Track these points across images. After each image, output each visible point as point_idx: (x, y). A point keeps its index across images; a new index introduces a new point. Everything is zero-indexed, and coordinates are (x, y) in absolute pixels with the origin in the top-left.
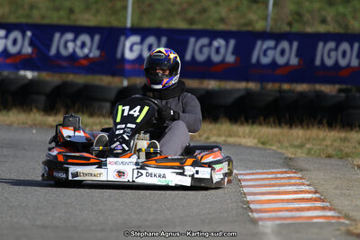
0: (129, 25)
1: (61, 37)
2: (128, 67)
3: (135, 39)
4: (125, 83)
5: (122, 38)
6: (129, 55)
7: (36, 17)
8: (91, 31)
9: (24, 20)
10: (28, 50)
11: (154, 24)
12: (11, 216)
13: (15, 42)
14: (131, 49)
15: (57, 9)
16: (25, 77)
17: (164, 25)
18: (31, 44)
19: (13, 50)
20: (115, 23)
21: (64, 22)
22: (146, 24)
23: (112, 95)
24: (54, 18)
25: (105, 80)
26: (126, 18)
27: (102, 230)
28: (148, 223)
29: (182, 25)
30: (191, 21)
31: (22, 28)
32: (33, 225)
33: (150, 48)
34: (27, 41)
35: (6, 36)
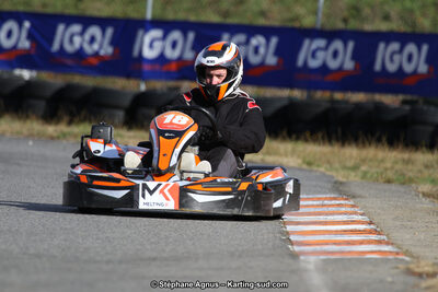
0: (149, 16)
2: (146, 67)
3: (156, 33)
4: (143, 87)
5: (140, 33)
6: (149, 53)
7: (36, 5)
8: (103, 23)
9: (21, 8)
10: (25, 44)
11: (181, 16)
13: (9, 34)
14: (150, 45)
16: (21, 78)
17: (193, 18)
18: (30, 36)
19: (7, 44)
20: (132, 13)
21: (71, 11)
22: (170, 16)
23: (126, 102)
24: (58, 6)
25: (118, 83)
26: (145, 8)
28: (165, 255)
29: (215, 18)
30: (226, 14)
31: (19, 17)
32: (25, 254)
33: (174, 45)
34: (24, 34)
35: (1, 28)
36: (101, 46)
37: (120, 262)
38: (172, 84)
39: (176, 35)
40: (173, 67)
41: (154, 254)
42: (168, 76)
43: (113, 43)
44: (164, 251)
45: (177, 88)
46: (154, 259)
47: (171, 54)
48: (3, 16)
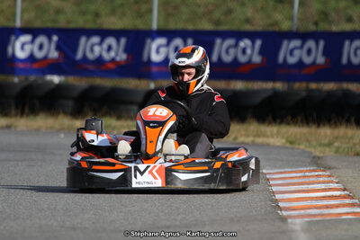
0: (155, 26)
1: (87, 41)
2: (154, 69)
3: (161, 41)
4: (152, 86)
5: (148, 41)
6: (156, 58)
7: (62, 22)
8: (117, 34)
9: (49, 25)
10: (54, 54)
11: (180, 26)
12: (40, 219)
13: (41, 47)
14: (157, 51)
15: (83, 13)
16: (51, 82)
17: (190, 27)
18: (58, 48)
19: (39, 55)
20: (140, 25)
21: (90, 25)
22: (172, 26)
23: (140, 99)
24: (80, 22)
25: (131, 83)
26: (151, 20)
28: (178, 223)
30: (218, 23)
31: (48, 33)
32: (62, 227)
34: (53, 46)
35: (32, 41)
36: (117, 54)
39: (178, 42)
43: (126, 50)
44: (176, 220)
48: (35, 32)
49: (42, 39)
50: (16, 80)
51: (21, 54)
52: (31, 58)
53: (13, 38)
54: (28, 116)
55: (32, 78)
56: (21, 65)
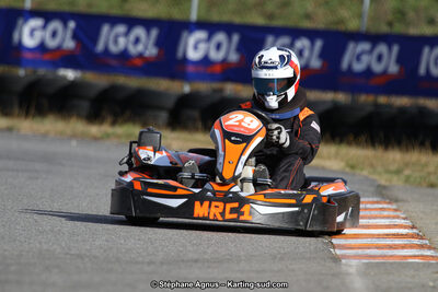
0: (194, 17)
2: (190, 69)
3: (200, 35)
4: (187, 89)
5: (185, 34)
7: (81, 5)
8: (147, 24)
9: (66, 8)
10: (70, 44)
11: (225, 18)
12: (40, 243)
13: (54, 34)
14: (195, 47)
16: (64, 78)
17: (237, 20)
18: (75, 36)
19: (52, 43)
20: (177, 14)
21: (115, 11)
22: (215, 17)
23: (170, 103)
24: (103, 6)
25: (162, 85)
26: (189, 9)
27: (150, 263)
28: (206, 257)
29: (259, 20)
30: (271, 16)
31: (64, 17)
32: (67, 254)
33: (218, 46)
34: (69, 34)
35: (44, 27)
36: (146, 48)
37: (162, 263)
38: (216, 85)
39: (220, 37)
40: (218, 69)
41: (196, 257)
42: (212, 77)
43: (158, 43)
44: (205, 253)
45: (221, 90)
46: (196, 261)
47: (216, 56)
48: (47, 16)
49: (56, 25)
50: (21, 72)
51: (29, 42)
52: (42, 47)
53: (20, 22)
54: (34, 116)
55: (42, 71)
56: (28, 56)
